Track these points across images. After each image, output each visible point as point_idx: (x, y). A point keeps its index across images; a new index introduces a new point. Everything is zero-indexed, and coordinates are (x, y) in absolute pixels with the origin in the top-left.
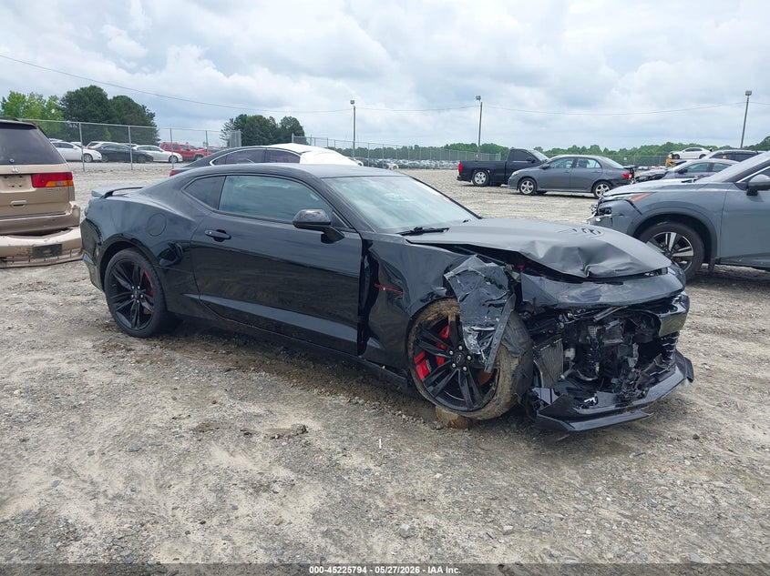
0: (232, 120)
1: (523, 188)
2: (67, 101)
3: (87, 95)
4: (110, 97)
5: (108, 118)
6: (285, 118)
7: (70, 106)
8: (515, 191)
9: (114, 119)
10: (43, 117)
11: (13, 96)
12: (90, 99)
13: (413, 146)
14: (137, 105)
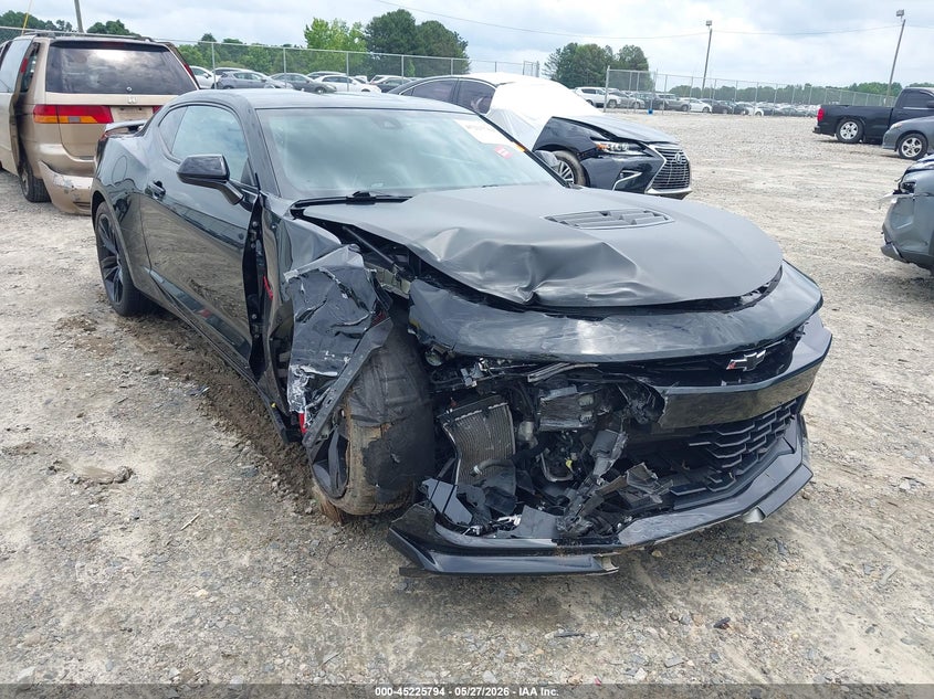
0: (558, 51)
1: (906, 148)
2: (372, 28)
3: (393, 20)
4: (418, 23)
5: (414, 49)
6: (626, 48)
7: (374, 35)
8: (892, 152)
9: (420, 49)
10: (345, 48)
11: (316, 23)
12: (396, 25)
13: (803, 85)
14: (447, 31)
